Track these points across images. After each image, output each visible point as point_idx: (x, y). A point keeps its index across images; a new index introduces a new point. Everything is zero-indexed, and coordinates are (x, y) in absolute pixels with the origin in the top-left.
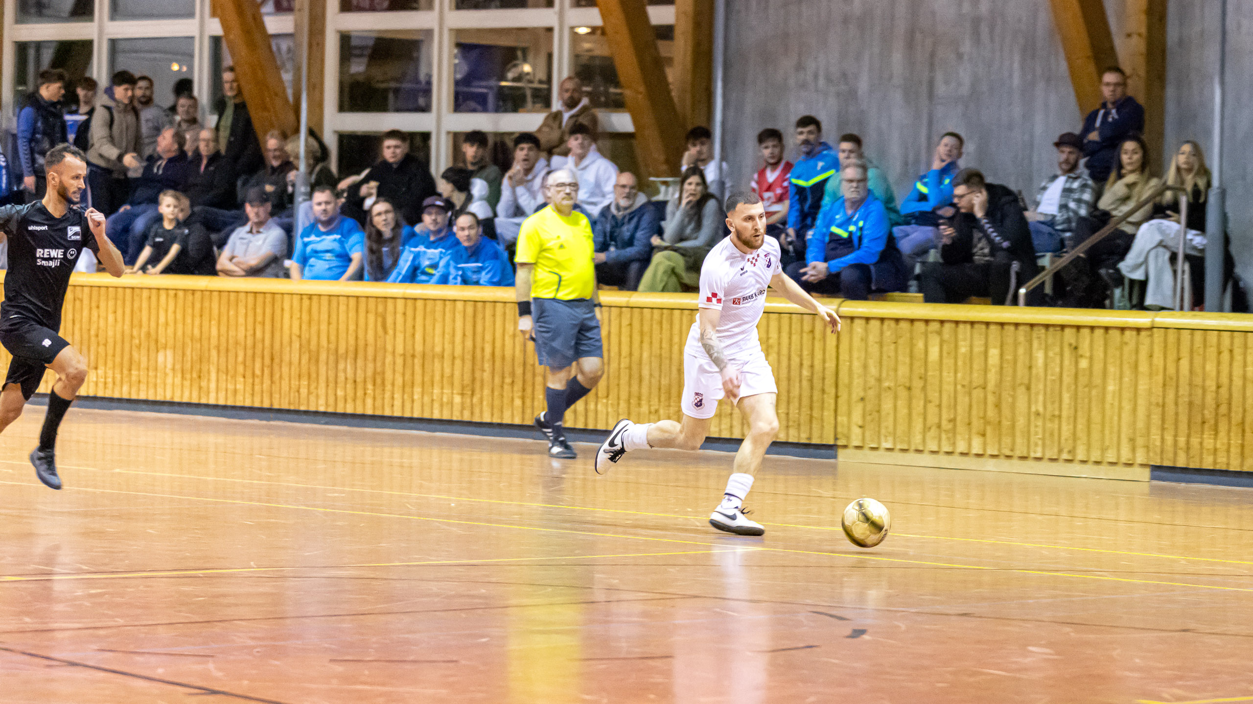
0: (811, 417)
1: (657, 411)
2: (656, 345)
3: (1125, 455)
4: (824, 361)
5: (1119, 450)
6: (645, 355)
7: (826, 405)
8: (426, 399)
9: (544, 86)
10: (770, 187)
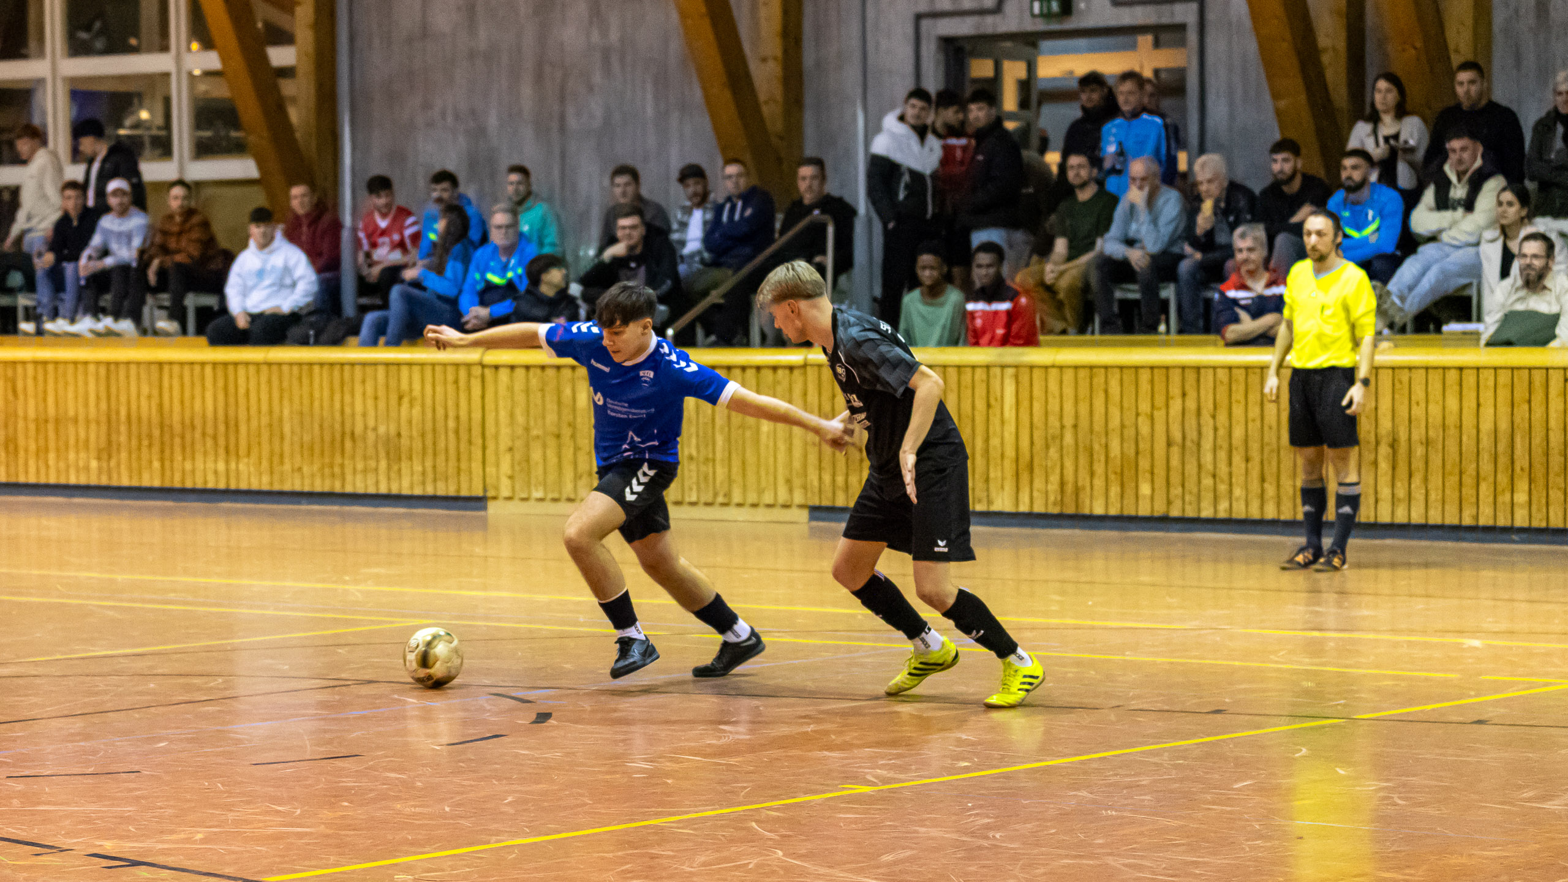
0: (459, 470)
1: (300, 469)
2: (296, 400)
3: (782, 496)
4: (470, 412)
5: (776, 494)
6: (286, 412)
7: (473, 455)
8: (62, 465)
9: (163, 133)
10: (384, 233)
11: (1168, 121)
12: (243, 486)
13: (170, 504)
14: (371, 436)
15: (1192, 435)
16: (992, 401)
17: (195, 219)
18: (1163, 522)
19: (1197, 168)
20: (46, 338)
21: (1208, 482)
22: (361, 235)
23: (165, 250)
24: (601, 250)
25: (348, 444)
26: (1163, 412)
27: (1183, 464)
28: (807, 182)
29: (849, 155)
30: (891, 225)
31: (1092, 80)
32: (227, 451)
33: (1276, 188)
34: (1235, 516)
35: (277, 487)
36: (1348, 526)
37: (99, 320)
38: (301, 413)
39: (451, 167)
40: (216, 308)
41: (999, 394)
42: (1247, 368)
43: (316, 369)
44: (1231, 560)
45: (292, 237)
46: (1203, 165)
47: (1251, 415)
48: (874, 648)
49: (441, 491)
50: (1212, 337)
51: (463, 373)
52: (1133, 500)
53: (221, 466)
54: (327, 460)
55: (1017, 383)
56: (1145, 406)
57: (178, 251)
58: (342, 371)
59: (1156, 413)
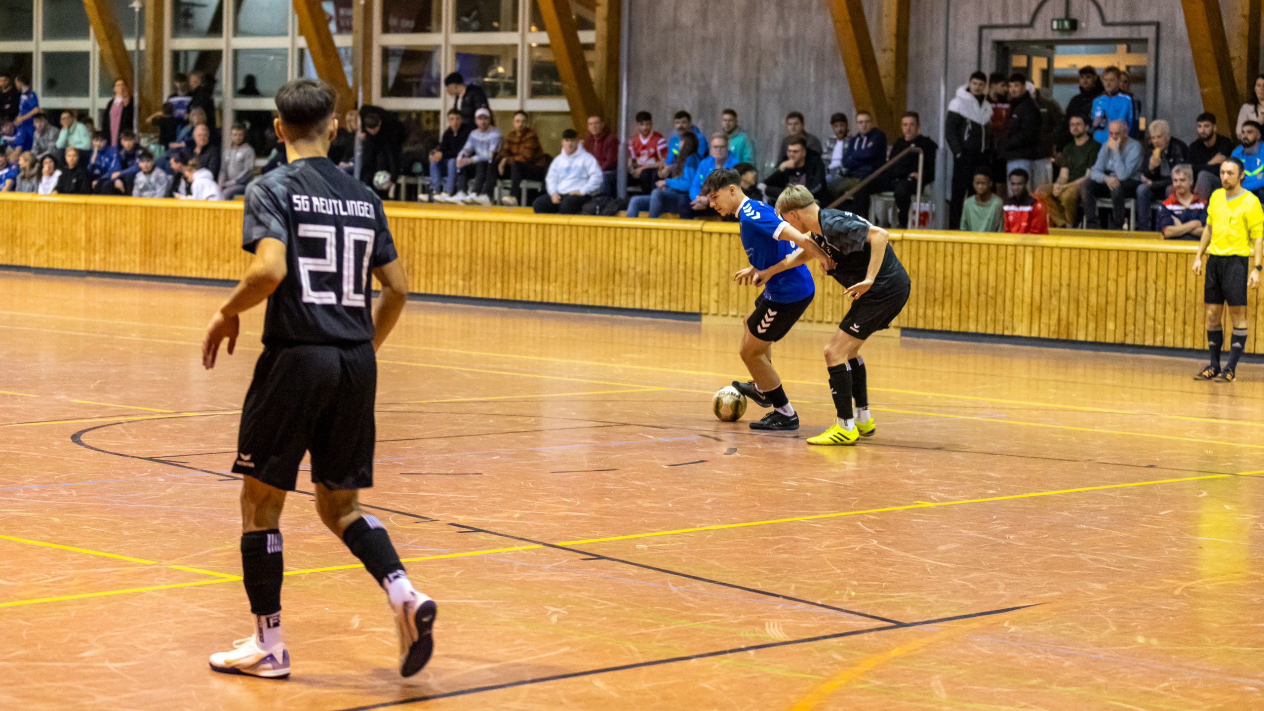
0: (685, 295)
1: (587, 291)
2: (587, 249)
4: (693, 261)
6: (580, 256)
7: (694, 287)
8: (441, 282)
9: (512, 81)
10: (644, 147)
11: (1135, 98)
12: (552, 300)
13: (506, 309)
14: (632, 273)
15: (1141, 293)
16: (1018, 267)
17: (529, 135)
18: (1121, 347)
19: (1151, 127)
20: (435, 205)
21: (1150, 323)
22: (631, 148)
23: (510, 153)
24: (779, 164)
25: (617, 277)
26: (1124, 279)
27: (1135, 311)
28: (908, 127)
29: (935, 112)
30: (958, 156)
31: (1088, 71)
32: (543, 279)
33: (1200, 143)
34: (1166, 345)
35: (572, 302)
36: (1238, 354)
37: (467, 194)
38: (589, 257)
39: (688, 109)
40: (539, 190)
41: (1022, 263)
42: (1178, 254)
43: (600, 229)
44: (1162, 372)
45: (588, 148)
46: (1155, 127)
47: (1179, 283)
48: (937, 417)
49: (673, 309)
50: (1156, 233)
51: (690, 236)
52: (1103, 333)
53: (539, 288)
54: (604, 286)
55: (1034, 256)
56: (1113, 275)
57: (517, 154)
58: (616, 232)
59: (1119, 279)
